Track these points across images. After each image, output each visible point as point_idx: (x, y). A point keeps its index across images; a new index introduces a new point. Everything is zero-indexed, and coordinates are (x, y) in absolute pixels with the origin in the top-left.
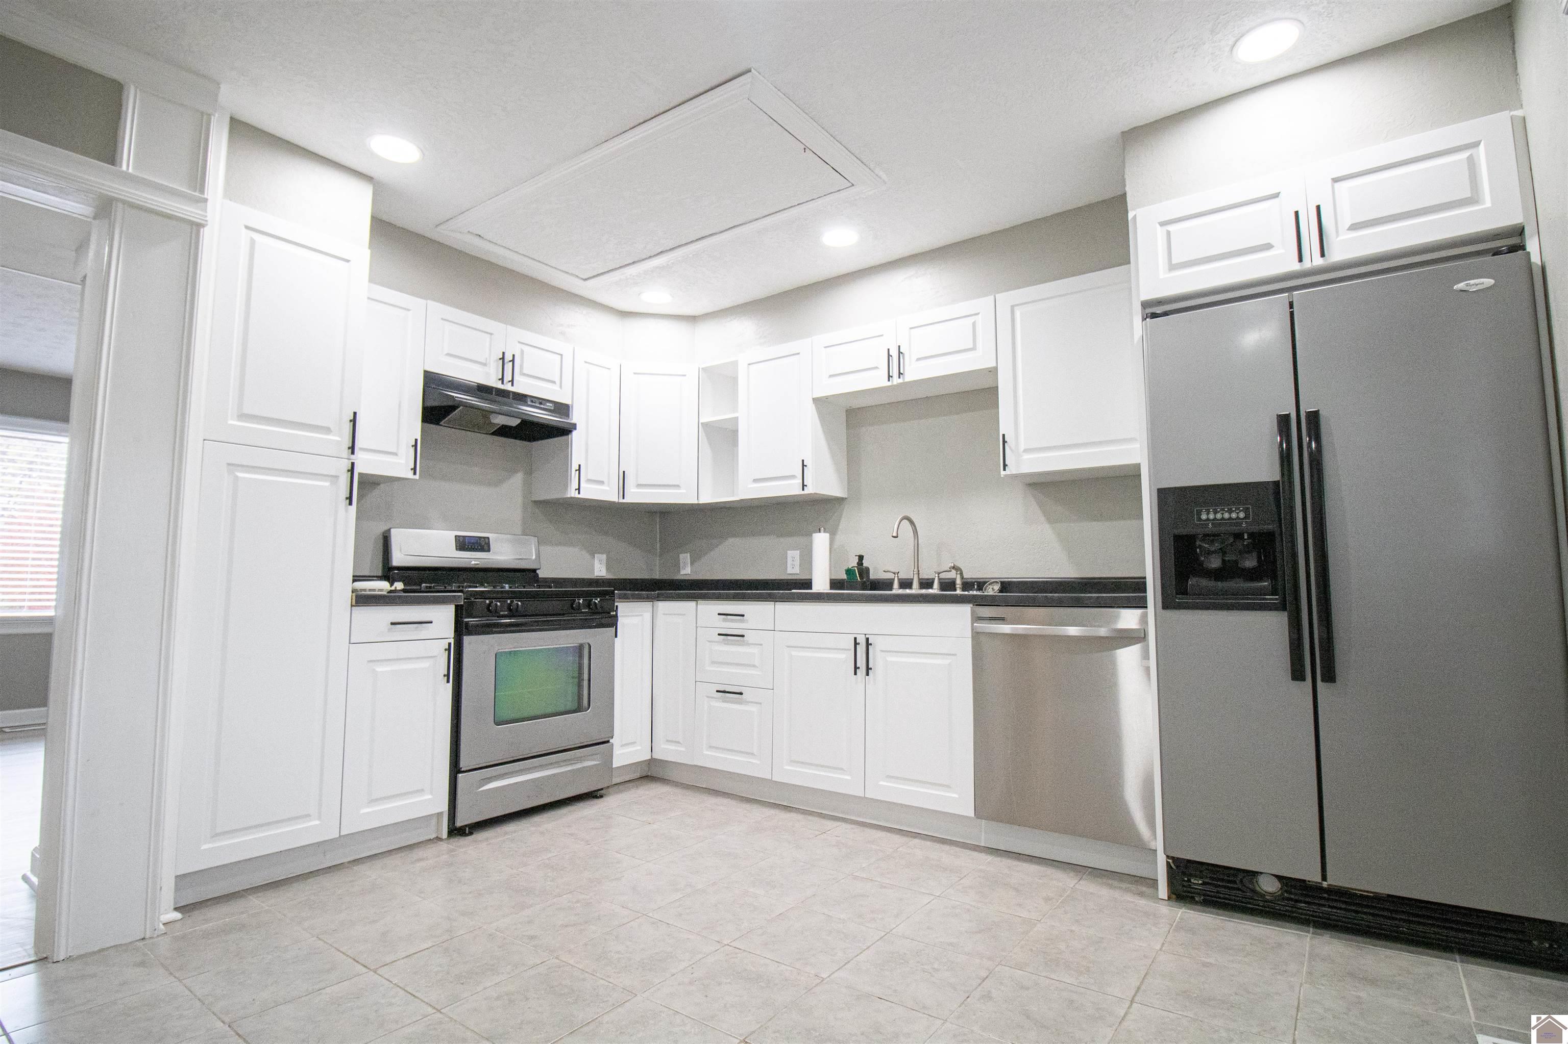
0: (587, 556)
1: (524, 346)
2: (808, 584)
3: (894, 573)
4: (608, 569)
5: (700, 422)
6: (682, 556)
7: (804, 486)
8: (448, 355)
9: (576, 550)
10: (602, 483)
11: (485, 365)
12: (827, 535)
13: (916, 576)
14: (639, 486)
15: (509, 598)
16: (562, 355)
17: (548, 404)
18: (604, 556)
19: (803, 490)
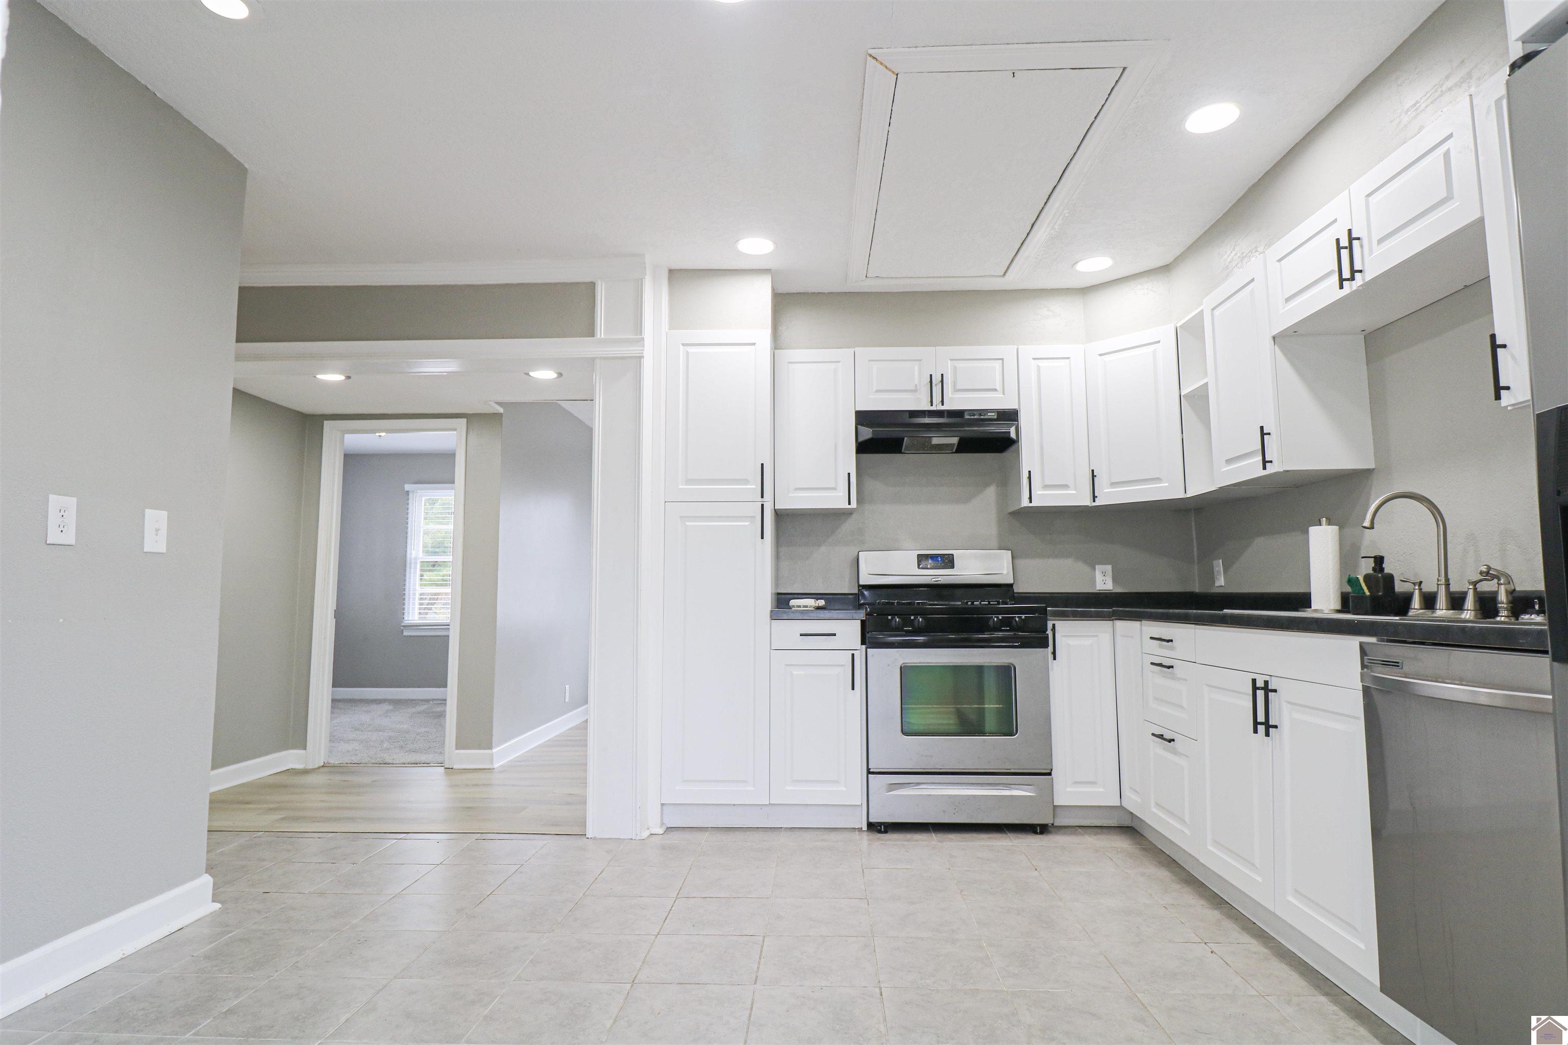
0: (1086, 569)
1: (955, 362)
2: (1304, 600)
3: (1414, 584)
4: (1115, 580)
5: (1182, 394)
6: (1215, 562)
7: (1265, 462)
8: (877, 391)
9: (1069, 562)
10: (1066, 487)
11: (915, 391)
12: (1334, 529)
13: (1443, 589)
14: (1113, 484)
15: (912, 615)
16: (1002, 359)
17: (989, 414)
18: (1109, 568)
19: (1264, 468)
